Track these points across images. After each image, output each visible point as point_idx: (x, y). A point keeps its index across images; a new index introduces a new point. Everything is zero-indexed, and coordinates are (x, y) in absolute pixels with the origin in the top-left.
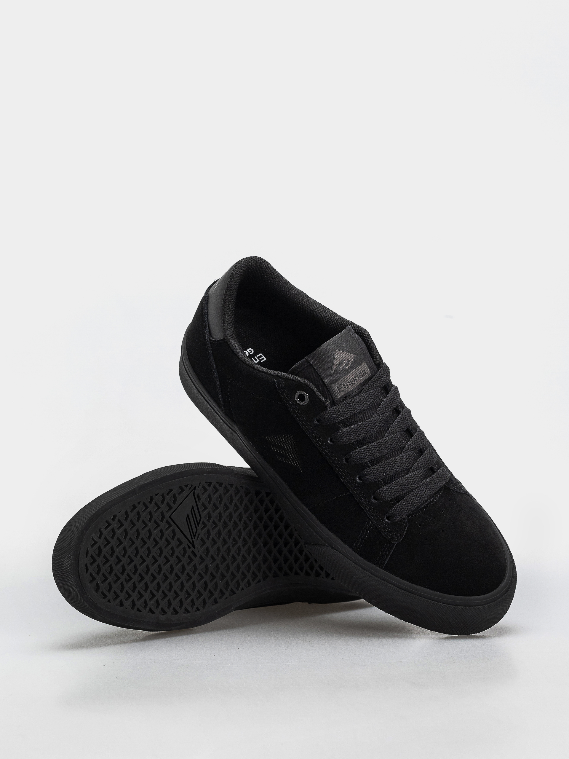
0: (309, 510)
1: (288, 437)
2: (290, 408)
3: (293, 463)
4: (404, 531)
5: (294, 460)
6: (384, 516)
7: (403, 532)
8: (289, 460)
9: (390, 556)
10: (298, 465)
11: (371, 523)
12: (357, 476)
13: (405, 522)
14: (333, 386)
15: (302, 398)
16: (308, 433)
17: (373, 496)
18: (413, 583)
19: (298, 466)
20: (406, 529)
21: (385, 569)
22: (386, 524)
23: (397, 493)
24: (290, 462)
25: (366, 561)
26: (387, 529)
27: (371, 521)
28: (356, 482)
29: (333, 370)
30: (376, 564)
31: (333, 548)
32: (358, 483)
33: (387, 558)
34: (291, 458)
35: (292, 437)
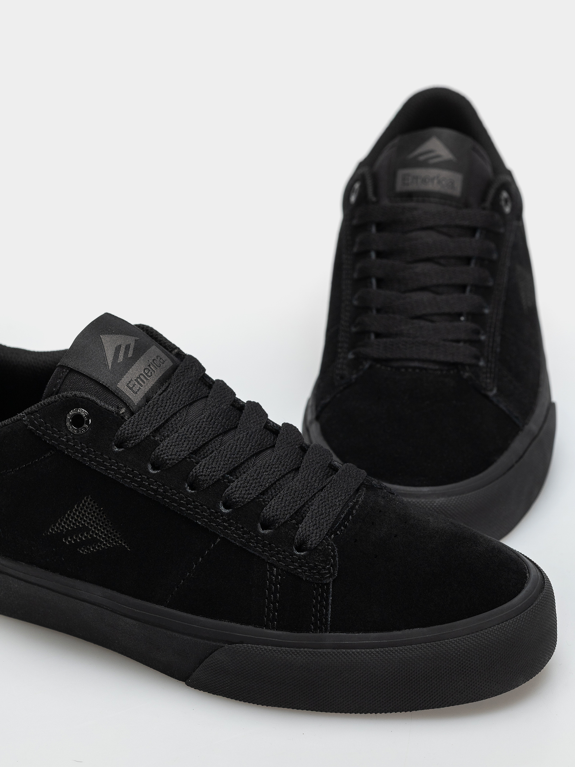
0: (169, 606)
1: (83, 505)
2: (67, 449)
3: (110, 543)
4: (334, 557)
5: (109, 537)
6: (292, 547)
7: (334, 560)
8: (102, 542)
9: (330, 606)
10: (118, 541)
11: (276, 570)
12: (219, 503)
13: (329, 543)
14: (119, 385)
15: (78, 421)
16: (112, 474)
17: (259, 524)
18: (389, 630)
19: (119, 543)
20: (336, 553)
21: (332, 630)
22: (300, 560)
23: (294, 505)
24: (104, 545)
25: (296, 634)
26: (305, 567)
27: (275, 567)
28: (223, 514)
29: (110, 365)
30: (315, 631)
31: (231, 643)
32: (228, 514)
33: (327, 610)
34: (103, 538)
35: (91, 500)
